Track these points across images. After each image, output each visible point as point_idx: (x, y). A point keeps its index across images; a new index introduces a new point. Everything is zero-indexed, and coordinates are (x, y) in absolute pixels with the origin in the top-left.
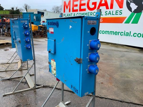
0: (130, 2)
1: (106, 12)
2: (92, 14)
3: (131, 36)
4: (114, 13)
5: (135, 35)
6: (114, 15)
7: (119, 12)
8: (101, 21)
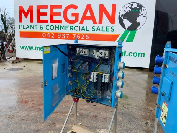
0: (123, 18)
1: (93, 28)
2: (72, 29)
3: (126, 55)
4: (104, 29)
5: (131, 54)
6: (104, 31)
7: (110, 28)
8: (87, 38)
